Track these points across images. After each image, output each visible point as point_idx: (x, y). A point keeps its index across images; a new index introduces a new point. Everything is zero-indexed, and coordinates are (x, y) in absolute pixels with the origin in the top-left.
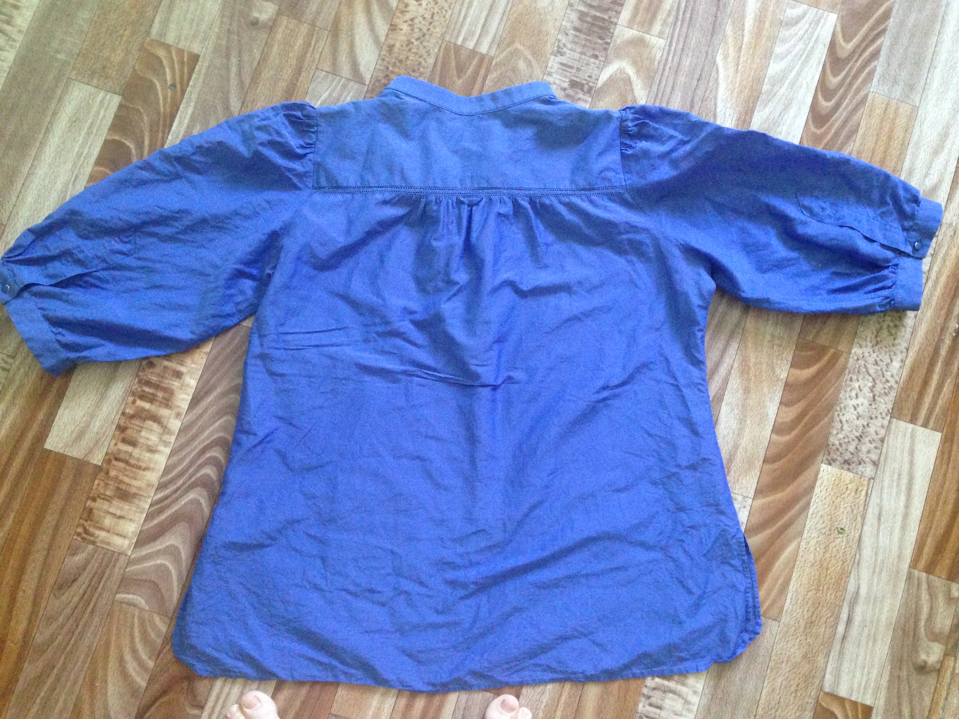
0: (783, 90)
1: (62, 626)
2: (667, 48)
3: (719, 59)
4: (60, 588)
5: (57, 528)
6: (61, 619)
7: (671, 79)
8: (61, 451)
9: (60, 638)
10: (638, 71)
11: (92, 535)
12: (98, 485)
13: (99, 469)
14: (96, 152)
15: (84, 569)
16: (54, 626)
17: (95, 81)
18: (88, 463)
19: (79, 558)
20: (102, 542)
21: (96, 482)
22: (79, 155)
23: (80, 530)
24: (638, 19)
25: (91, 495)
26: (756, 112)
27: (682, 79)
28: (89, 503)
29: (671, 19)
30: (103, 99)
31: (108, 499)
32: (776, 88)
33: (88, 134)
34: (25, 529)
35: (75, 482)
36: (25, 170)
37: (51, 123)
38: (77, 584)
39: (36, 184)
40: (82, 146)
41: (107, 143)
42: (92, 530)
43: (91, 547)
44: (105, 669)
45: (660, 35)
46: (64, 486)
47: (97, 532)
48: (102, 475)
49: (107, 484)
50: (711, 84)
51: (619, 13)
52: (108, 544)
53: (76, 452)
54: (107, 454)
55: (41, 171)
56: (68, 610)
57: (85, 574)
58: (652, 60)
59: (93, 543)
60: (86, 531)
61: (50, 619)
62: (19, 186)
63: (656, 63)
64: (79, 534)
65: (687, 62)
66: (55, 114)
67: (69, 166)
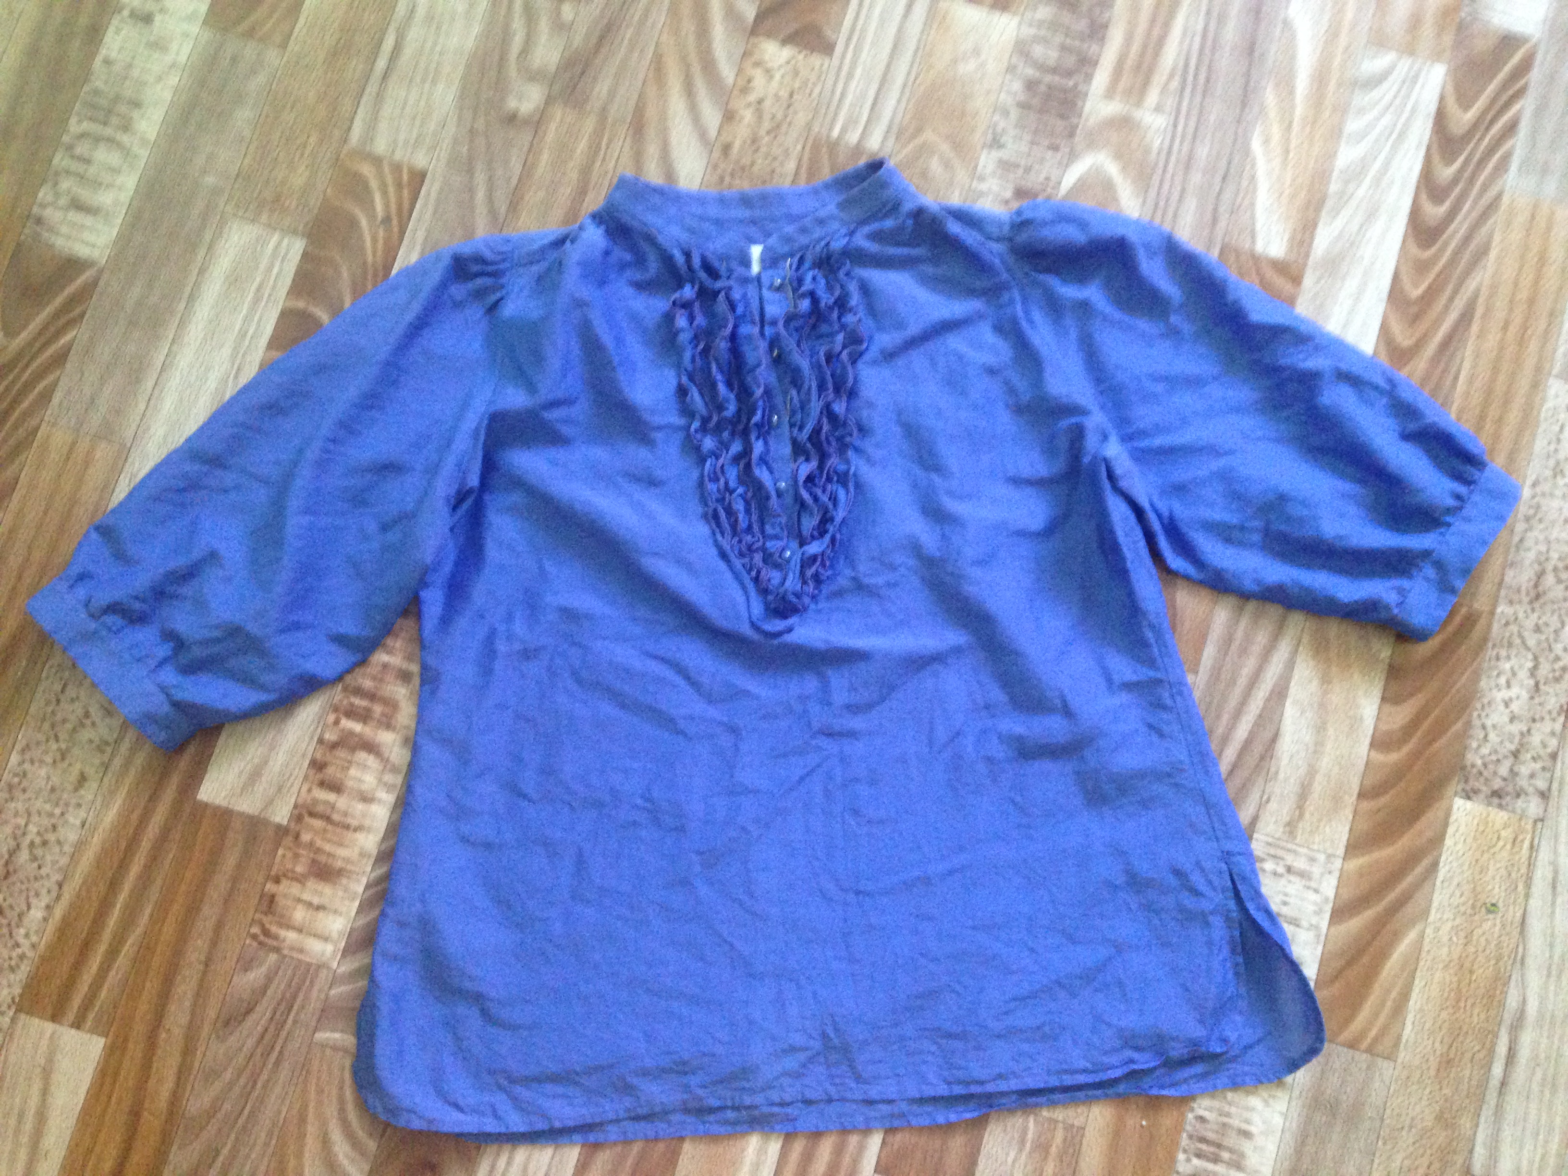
0: (1361, 192)
1: (231, 1085)
2: (1170, 128)
3: (1256, 145)
4: (227, 1023)
5: (219, 926)
6: (228, 1075)
7: (1178, 179)
8: (224, 804)
9: (227, 1106)
10: (1124, 169)
11: (276, 937)
12: (284, 856)
13: (281, 831)
14: (268, 329)
15: (264, 993)
16: (218, 1086)
17: (264, 218)
18: (266, 823)
19: (256, 976)
20: (292, 949)
21: (280, 852)
22: (242, 334)
23: (255, 930)
24: (1122, 85)
25: (273, 873)
26: (1320, 225)
27: (1196, 178)
28: (270, 887)
29: (1175, 84)
30: (279, 244)
31: (301, 880)
32: (1351, 187)
33: (257, 300)
34: (169, 930)
35: (247, 854)
36: (159, 359)
37: (197, 285)
38: (254, 1016)
39: (174, 382)
40: (247, 319)
41: (285, 314)
42: (274, 929)
43: (273, 957)
44: (299, 1155)
45: (1158, 109)
46: (230, 860)
47: (283, 933)
48: (288, 841)
49: (296, 856)
50: (1245, 183)
51: (1089, 78)
52: (301, 951)
53: (247, 805)
54: (296, 806)
55: (185, 358)
56: (241, 1059)
57: (265, 1002)
58: (1147, 151)
59: (277, 950)
60: (266, 933)
61: (212, 1075)
62: (150, 384)
63: (1153, 155)
64: (254, 937)
65: (1203, 152)
66: (202, 271)
67: (227, 351)
